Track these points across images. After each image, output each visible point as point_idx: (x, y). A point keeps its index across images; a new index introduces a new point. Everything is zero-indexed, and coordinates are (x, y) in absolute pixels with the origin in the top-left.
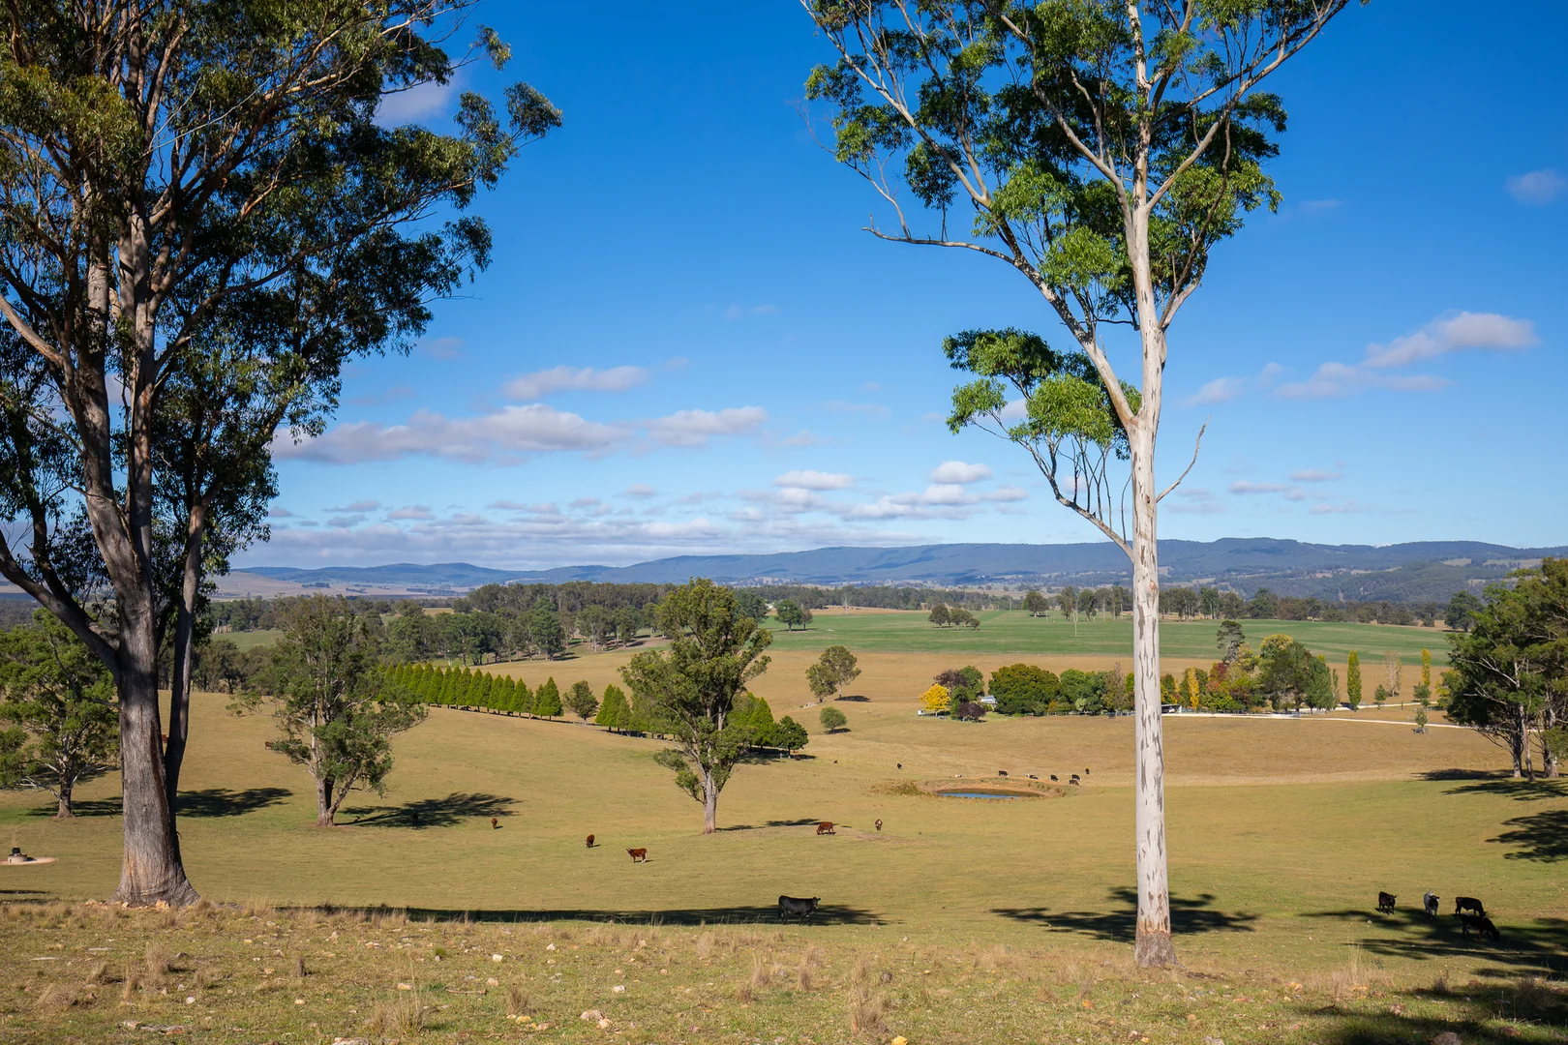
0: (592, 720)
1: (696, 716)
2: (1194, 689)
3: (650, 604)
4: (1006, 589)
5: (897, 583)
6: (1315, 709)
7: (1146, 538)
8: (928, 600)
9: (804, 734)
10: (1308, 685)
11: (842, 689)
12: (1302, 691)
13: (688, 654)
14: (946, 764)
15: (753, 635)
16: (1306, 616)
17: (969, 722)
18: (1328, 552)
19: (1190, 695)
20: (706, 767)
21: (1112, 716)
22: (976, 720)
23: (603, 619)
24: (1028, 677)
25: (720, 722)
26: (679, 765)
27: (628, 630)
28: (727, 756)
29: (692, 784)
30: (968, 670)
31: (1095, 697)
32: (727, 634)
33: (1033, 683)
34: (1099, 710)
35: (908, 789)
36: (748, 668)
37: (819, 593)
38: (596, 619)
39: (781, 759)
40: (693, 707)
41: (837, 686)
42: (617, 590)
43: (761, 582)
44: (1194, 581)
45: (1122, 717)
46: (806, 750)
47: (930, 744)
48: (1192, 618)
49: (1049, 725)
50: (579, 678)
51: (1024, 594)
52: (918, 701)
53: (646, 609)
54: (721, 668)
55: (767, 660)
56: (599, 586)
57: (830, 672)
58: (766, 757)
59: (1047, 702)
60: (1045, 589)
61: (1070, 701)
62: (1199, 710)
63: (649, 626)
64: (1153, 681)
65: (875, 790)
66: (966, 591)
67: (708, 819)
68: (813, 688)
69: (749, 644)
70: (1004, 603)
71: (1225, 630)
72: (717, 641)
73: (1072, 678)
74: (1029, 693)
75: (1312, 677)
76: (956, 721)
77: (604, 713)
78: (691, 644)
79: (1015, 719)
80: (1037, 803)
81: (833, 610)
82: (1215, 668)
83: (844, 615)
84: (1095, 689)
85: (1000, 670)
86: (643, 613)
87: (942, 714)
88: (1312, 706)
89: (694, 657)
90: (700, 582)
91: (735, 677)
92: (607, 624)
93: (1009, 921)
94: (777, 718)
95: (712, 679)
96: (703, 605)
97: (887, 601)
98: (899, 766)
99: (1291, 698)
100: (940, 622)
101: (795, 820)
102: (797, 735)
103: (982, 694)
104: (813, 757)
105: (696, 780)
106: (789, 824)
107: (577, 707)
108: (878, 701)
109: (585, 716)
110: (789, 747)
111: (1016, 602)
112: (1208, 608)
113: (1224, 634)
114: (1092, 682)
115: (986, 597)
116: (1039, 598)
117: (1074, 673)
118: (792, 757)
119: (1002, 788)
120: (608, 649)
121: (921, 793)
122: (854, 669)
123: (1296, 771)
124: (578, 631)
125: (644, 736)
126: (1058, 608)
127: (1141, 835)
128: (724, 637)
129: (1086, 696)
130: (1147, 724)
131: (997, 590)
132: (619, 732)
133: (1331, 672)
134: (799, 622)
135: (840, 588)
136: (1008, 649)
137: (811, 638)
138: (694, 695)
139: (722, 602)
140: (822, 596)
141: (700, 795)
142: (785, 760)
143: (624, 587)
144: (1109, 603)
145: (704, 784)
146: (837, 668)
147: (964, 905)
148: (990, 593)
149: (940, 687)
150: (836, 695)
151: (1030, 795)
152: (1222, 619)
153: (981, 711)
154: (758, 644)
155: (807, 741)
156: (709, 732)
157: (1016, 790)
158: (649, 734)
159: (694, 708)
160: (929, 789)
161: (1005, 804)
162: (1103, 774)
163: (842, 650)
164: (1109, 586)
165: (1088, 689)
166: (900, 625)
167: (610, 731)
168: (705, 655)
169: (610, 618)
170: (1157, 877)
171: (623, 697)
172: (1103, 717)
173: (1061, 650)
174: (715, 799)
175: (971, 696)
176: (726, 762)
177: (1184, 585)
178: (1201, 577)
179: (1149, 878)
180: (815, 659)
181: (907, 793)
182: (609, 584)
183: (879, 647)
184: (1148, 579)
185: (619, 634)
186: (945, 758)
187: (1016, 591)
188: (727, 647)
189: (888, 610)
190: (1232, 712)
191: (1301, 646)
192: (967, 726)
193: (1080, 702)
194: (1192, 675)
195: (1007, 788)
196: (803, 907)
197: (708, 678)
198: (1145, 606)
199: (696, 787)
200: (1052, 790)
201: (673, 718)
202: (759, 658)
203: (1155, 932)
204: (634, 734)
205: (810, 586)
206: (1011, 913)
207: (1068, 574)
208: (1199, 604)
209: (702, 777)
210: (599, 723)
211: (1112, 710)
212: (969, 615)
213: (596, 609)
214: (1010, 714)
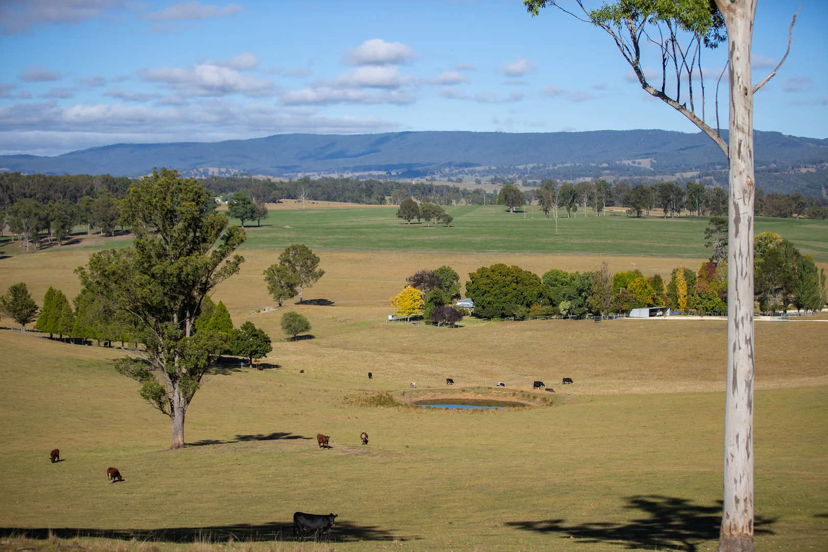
0: (30, 326)
1: (162, 322)
2: (682, 291)
3: (87, 198)
4: (478, 182)
5: (357, 174)
6: (802, 311)
7: (743, 131)
8: (393, 193)
9: (267, 341)
10: (797, 286)
11: (304, 292)
12: (790, 292)
13: (153, 253)
14: (422, 372)
15: (224, 233)
16: (791, 213)
17: (445, 327)
18: (811, 145)
19: (677, 297)
20: (173, 377)
21: (597, 320)
22: (452, 325)
23: (36, 214)
24: (509, 278)
25: (188, 328)
26: (143, 375)
27: (63, 227)
28: (196, 366)
29: (158, 396)
30: (443, 271)
31: (580, 300)
32: (195, 232)
33: (514, 285)
34: (585, 313)
35: (384, 400)
36: (218, 268)
37: (273, 186)
38: (28, 215)
39: (242, 369)
40: (159, 311)
41: (297, 288)
42: (49, 182)
43: (205, 173)
44: (678, 175)
45: (607, 321)
46: (270, 359)
47: (403, 351)
48: (676, 214)
49: (531, 330)
50: (16, 280)
51: (498, 188)
52: (387, 304)
53: (82, 202)
54: (189, 269)
55: (239, 259)
56: (29, 177)
57: (290, 273)
58: (226, 366)
59: (528, 305)
60: (520, 182)
61: (553, 303)
62: (686, 313)
63: (86, 222)
64: (746, 282)
65: (348, 401)
66: (435, 183)
67: (176, 433)
68: (272, 290)
69: (219, 242)
70: (477, 198)
71: (713, 227)
72: (185, 238)
73: (555, 279)
74: (509, 296)
75: (801, 277)
76: (430, 327)
77: (45, 318)
78: (157, 242)
79: (495, 324)
80: (525, 413)
81: (288, 205)
82: (703, 268)
83: (301, 210)
84: (580, 292)
85: (479, 271)
86: (79, 208)
87: (415, 318)
88: (799, 307)
89: (159, 256)
90: (165, 173)
91: (204, 279)
92: (40, 219)
93: (527, 533)
94: (237, 323)
95: (180, 281)
96: (168, 198)
97: (348, 194)
98: (370, 375)
99: (779, 299)
100: (409, 217)
101: (266, 433)
102: (259, 342)
103: (458, 296)
104: (277, 366)
105: (163, 391)
106: (261, 438)
107: (15, 312)
108: (342, 305)
109: (24, 321)
110: (251, 355)
111: (489, 196)
112: (693, 203)
113: (713, 232)
114: (577, 283)
115: (457, 190)
116: (516, 191)
117: (557, 273)
118: (254, 366)
119: (484, 398)
120: (41, 248)
121: (398, 405)
122: (317, 270)
123: (786, 375)
124: (8, 227)
125: (90, 344)
126: (535, 203)
127: (730, 439)
128: (192, 234)
129: (570, 298)
130: (740, 325)
131: (469, 184)
132: (61, 340)
133: (819, 272)
134: (252, 218)
135: (295, 180)
136: (483, 247)
137: (266, 235)
138: (159, 299)
139: (191, 195)
140: (276, 189)
141: (167, 407)
142: (246, 369)
143: (57, 179)
144: (590, 198)
145: (171, 396)
146: (298, 268)
147: (471, 520)
148: (461, 187)
149: (413, 290)
150: (297, 299)
151: (514, 405)
152: (708, 214)
153: (458, 315)
154: (230, 242)
155: (271, 349)
156: (177, 339)
157: (504, 399)
158: (95, 342)
159: (161, 313)
160: (406, 400)
161: (490, 415)
162: (590, 381)
163: (304, 248)
164: (588, 179)
165: (572, 291)
166: (364, 221)
167: (51, 338)
168: (172, 253)
169: (43, 213)
170: (744, 480)
171: (66, 301)
172: (588, 321)
173: (541, 249)
174: (184, 412)
175: (446, 299)
176: (195, 372)
177: (668, 179)
178: (685, 171)
179: (736, 481)
180: (273, 259)
181: (383, 404)
182: (40, 176)
183: (342, 245)
184: (744, 175)
185: (53, 231)
186: (419, 366)
187: (489, 184)
188: (197, 245)
189: (350, 205)
190: (720, 315)
191: (791, 245)
192: (442, 332)
193: (564, 305)
194: (680, 276)
195: (489, 398)
196: (320, 523)
197: (175, 280)
198: (740, 203)
199: (163, 399)
200: (538, 400)
201: (136, 324)
202: (231, 258)
203: (739, 535)
204: (78, 341)
205: (261, 177)
206: (527, 526)
207: (545, 166)
208: (685, 199)
209: (169, 388)
210: (39, 329)
211: (597, 314)
212: (440, 211)
213: (29, 203)
214: (489, 319)
